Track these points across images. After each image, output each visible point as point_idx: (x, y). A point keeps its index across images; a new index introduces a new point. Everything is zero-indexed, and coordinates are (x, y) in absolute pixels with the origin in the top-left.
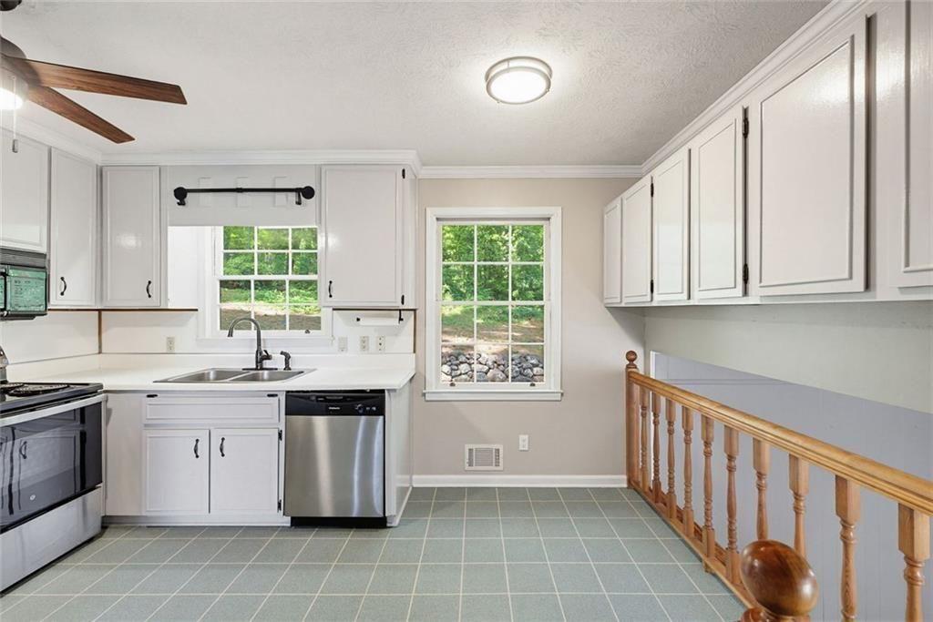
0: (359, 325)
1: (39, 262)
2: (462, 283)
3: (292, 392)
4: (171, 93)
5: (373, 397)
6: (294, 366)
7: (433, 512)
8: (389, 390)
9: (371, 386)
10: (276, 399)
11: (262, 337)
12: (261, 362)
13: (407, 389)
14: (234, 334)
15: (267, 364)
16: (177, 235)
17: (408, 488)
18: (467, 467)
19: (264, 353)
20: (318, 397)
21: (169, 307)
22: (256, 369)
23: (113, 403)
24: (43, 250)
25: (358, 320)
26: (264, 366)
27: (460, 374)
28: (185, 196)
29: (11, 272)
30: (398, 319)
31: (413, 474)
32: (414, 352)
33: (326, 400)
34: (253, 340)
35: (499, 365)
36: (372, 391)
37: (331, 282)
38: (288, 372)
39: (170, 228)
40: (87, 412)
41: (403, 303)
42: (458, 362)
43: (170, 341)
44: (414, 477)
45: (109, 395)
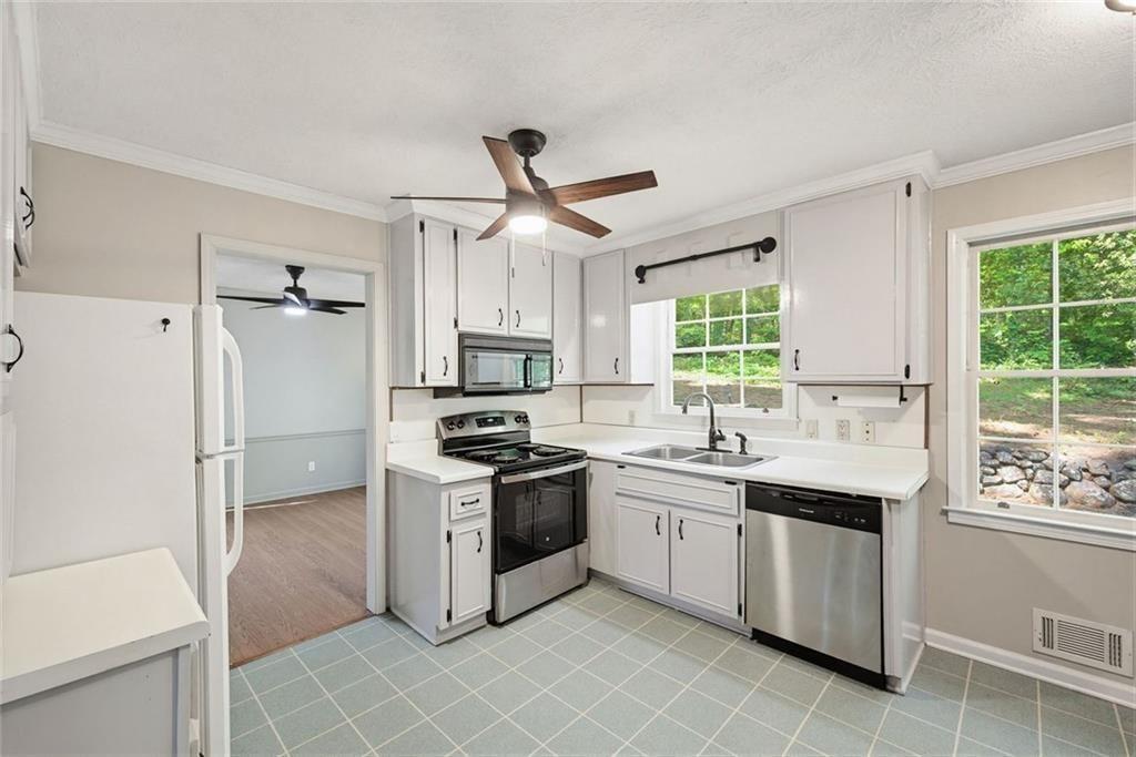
0: (836, 405)
1: (547, 347)
2: (999, 334)
3: (753, 482)
4: (645, 180)
5: (862, 505)
6: (752, 452)
7: (968, 698)
8: (887, 500)
9: (858, 490)
10: (735, 487)
11: (715, 415)
12: (714, 442)
13: (916, 501)
14: (688, 410)
15: (720, 445)
16: (639, 312)
17: (918, 643)
18: (1038, 646)
19: (718, 433)
20: (783, 494)
21: (633, 383)
22: (709, 450)
23: (594, 469)
24: (549, 337)
25: (835, 398)
26: (718, 448)
27: (1002, 482)
28: (644, 274)
29: (534, 357)
30: (898, 399)
31: (926, 626)
32: (927, 447)
33: (795, 499)
34: (704, 418)
35: (1095, 476)
36: (859, 497)
37: (797, 351)
38: (744, 457)
39: (633, 307)
40: (577, 474)
41: (907, 376)
42: (997, 462)
43: (632, 415)
44: (928, 631)
45: (592, 462)
